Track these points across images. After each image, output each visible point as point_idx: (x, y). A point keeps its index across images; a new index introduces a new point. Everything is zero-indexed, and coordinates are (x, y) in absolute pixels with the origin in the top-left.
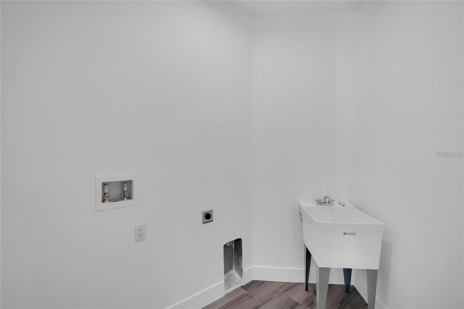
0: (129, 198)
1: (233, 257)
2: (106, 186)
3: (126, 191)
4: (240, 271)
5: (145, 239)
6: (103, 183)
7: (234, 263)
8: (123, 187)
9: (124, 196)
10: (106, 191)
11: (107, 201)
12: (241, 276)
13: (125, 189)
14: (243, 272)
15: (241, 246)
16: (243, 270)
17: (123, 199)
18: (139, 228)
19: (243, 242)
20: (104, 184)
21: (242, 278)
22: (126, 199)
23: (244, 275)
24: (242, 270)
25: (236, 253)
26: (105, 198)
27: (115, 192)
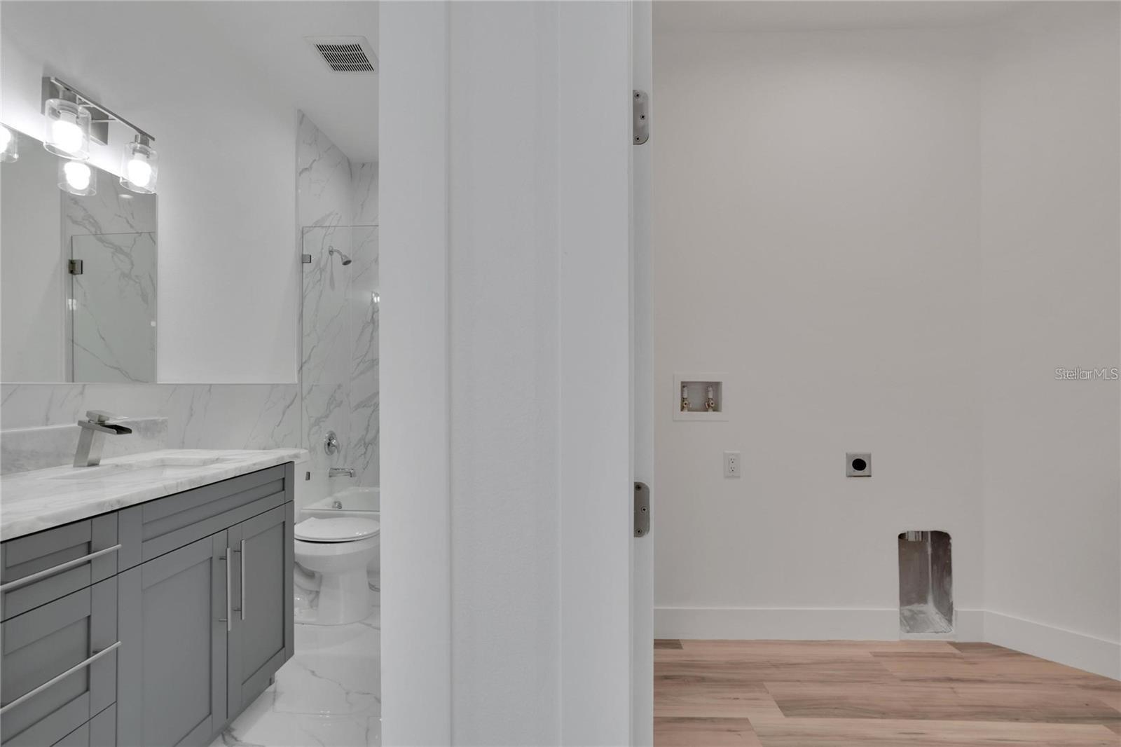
0: (716, 409)
1: (927, 573)
2: (685, 389)
3: (712, 399)
4: (947, 610)
5: (739, 477)
6: (682, 383)
7: (930, 590)
8: (707, 391)
9: (709, 405)
10: (685, 396)
11: (686, 410)
12: (950, 621)
13: (711, 396)
14: (954, 613)
15: (950, 551)
16: (954, 606)
17: (706, 410)
18: (731, 457)
19: (953, 541)
20: (684, 385)
21: (951, 625)
22: (710, 410)
23: (956, 619)
24: (952, 609)
25: (935, 567)
26: (685, 406)
27: (696, 398)
